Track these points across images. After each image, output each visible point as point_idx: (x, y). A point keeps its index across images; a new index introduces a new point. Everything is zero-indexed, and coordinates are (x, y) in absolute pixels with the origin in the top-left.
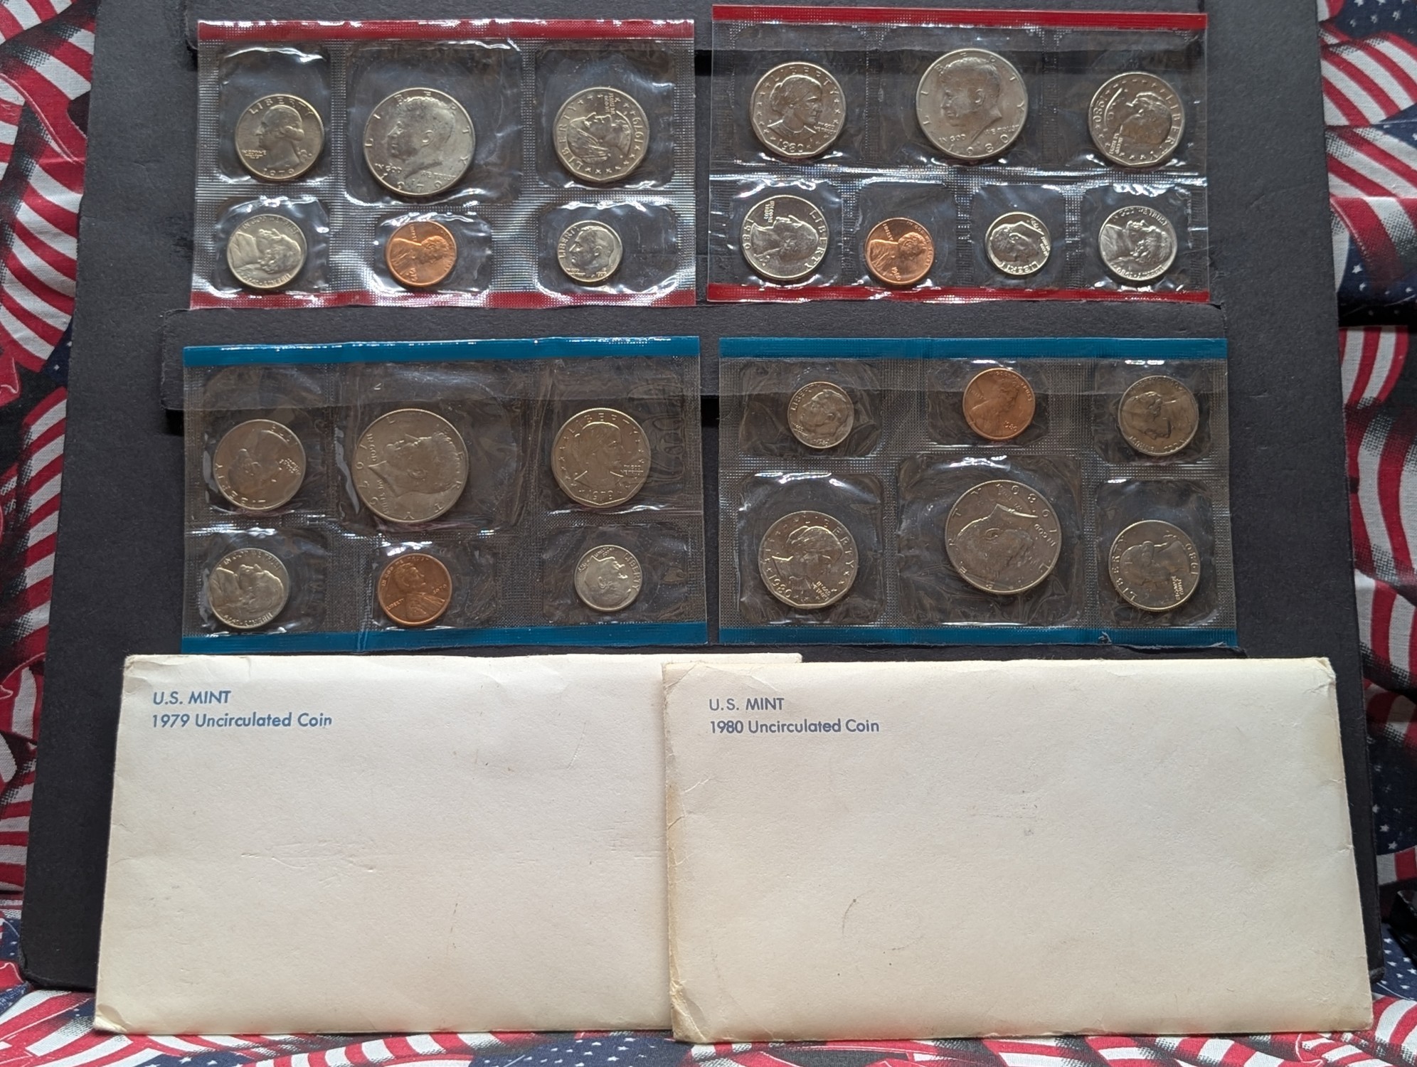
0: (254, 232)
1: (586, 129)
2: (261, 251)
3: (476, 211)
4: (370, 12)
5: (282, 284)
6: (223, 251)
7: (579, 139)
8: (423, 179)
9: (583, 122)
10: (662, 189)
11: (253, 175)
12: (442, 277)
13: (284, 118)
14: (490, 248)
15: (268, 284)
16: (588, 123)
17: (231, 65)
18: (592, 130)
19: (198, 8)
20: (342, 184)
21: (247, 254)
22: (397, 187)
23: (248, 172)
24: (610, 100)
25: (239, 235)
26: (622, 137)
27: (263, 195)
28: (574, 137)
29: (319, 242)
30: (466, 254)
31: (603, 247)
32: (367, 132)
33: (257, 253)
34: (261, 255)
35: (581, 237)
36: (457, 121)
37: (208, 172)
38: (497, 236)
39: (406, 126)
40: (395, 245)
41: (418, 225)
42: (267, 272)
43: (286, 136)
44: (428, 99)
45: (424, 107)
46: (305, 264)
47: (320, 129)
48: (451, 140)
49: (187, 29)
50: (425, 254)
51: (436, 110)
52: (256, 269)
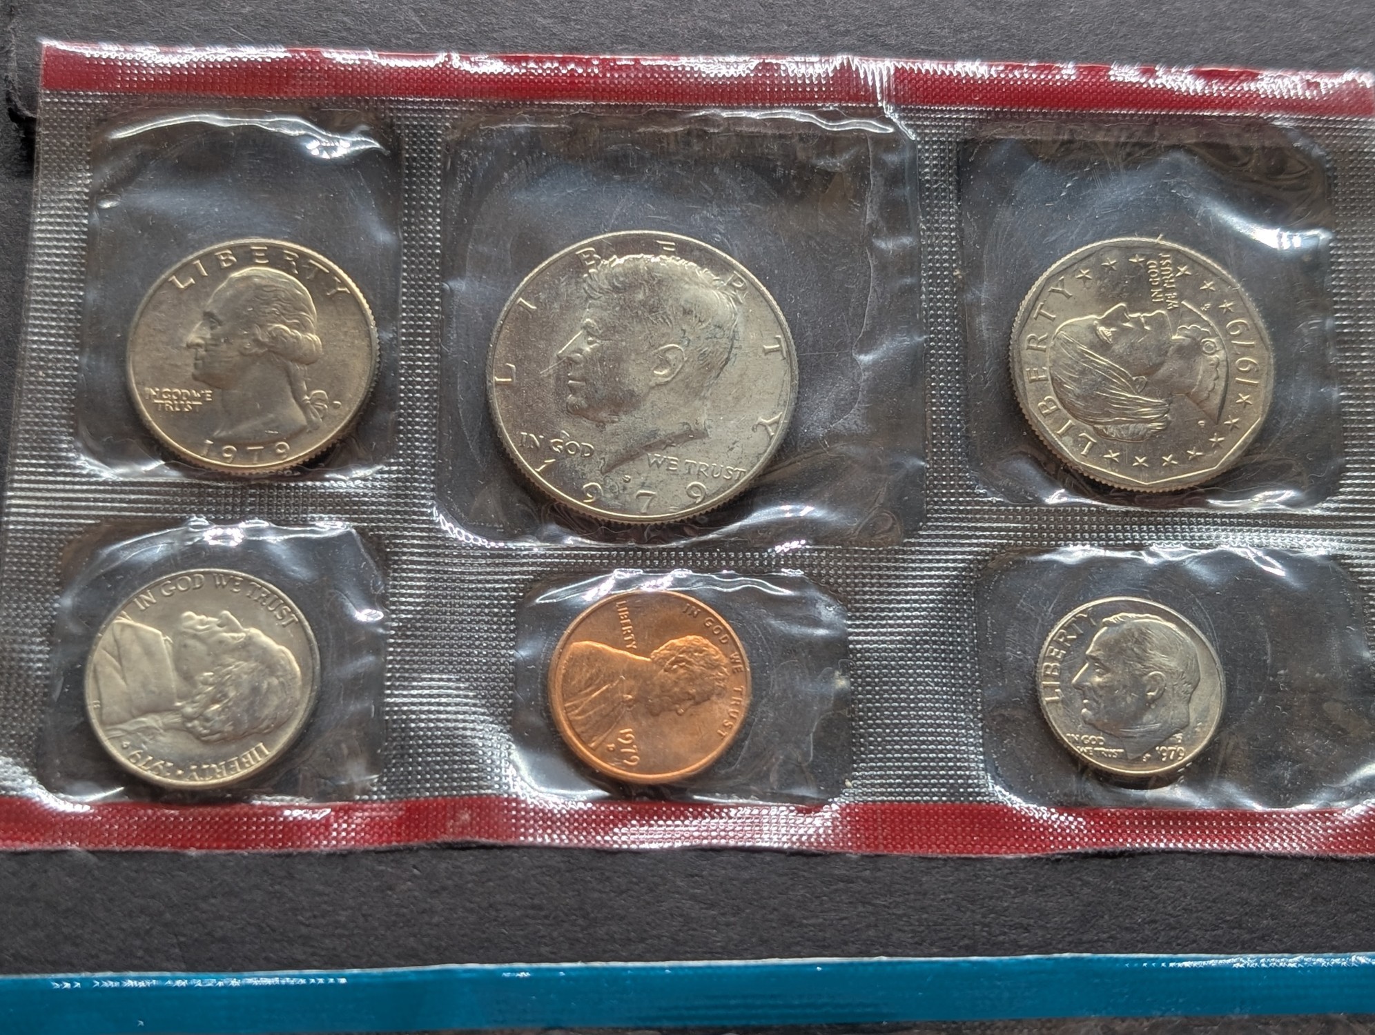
0: (167, 619)
1: (1103, 346)
2: (187, 677)
3: (802, 567)
4: (509, 33)
5: (241, 773)
6: (75, 676)
7: (1083, 372)
8: (654, 476)
9: (1093, 329)
10: (1310, 511)
11: (172, 458)
12: (714, 754)
13: (268, 303)
14: (846, 670)
15: (202, 773)
16: (1106, 332)
17: (128, 159)
18: (1118, 348)
19: (46, 13)
20: (424, 488)
21: (144, 685)
22: (581, 495)
23: (158, 449)
24: (1163, 271)
25: (124, 626)
26: (1201, 368)
27: (199, 512)
28: (1069, 367)
29: (356, 650)
30: (776, 690)
31: (1170, 673)
32: (500, 350)
33: (173, 680)
34: (185, 688)
35: (1103, 645)
36: (747, 319)
37: (45, 447)
38: (865, 637)
39: (609, 330)
40: (575, 661)
41: (639, 604)
42: (198, 737)
43: (272, 350)
44: (670, 260)
45: (657, 282)
46: (314, 714)
47: (369, 334)
48: (732, 371)
49: (14, 64)
50: (662, 686)
51: (690, 292)
52: (168, 728)
